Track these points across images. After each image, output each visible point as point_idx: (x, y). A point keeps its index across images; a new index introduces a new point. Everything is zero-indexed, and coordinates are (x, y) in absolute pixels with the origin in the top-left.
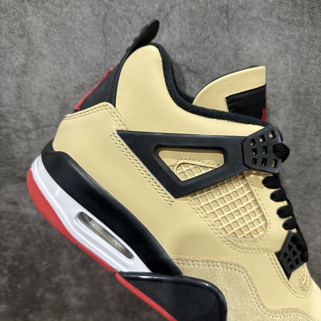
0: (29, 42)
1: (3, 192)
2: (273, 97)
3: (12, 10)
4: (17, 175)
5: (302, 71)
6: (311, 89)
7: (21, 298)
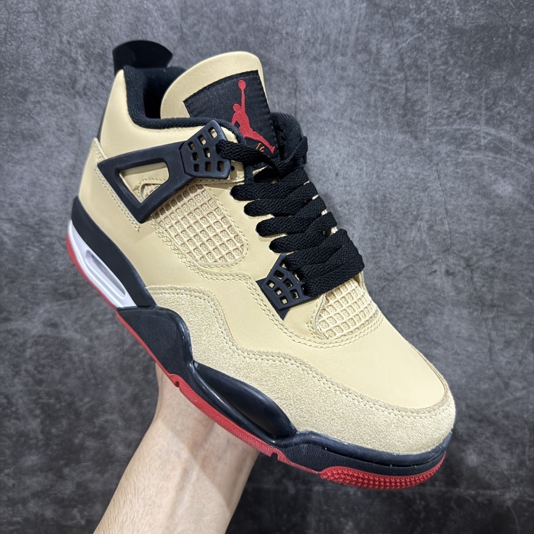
0: (80, 141)
1: (41, 312)
2: (347, 205)
3: (63, 106)
4: (60, 291)
5: (378, 176)
6: (388, 195)
7: (55, 447)
